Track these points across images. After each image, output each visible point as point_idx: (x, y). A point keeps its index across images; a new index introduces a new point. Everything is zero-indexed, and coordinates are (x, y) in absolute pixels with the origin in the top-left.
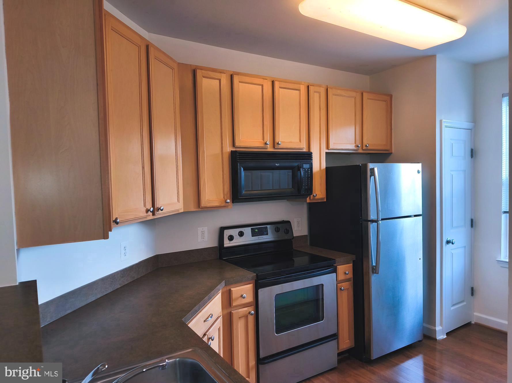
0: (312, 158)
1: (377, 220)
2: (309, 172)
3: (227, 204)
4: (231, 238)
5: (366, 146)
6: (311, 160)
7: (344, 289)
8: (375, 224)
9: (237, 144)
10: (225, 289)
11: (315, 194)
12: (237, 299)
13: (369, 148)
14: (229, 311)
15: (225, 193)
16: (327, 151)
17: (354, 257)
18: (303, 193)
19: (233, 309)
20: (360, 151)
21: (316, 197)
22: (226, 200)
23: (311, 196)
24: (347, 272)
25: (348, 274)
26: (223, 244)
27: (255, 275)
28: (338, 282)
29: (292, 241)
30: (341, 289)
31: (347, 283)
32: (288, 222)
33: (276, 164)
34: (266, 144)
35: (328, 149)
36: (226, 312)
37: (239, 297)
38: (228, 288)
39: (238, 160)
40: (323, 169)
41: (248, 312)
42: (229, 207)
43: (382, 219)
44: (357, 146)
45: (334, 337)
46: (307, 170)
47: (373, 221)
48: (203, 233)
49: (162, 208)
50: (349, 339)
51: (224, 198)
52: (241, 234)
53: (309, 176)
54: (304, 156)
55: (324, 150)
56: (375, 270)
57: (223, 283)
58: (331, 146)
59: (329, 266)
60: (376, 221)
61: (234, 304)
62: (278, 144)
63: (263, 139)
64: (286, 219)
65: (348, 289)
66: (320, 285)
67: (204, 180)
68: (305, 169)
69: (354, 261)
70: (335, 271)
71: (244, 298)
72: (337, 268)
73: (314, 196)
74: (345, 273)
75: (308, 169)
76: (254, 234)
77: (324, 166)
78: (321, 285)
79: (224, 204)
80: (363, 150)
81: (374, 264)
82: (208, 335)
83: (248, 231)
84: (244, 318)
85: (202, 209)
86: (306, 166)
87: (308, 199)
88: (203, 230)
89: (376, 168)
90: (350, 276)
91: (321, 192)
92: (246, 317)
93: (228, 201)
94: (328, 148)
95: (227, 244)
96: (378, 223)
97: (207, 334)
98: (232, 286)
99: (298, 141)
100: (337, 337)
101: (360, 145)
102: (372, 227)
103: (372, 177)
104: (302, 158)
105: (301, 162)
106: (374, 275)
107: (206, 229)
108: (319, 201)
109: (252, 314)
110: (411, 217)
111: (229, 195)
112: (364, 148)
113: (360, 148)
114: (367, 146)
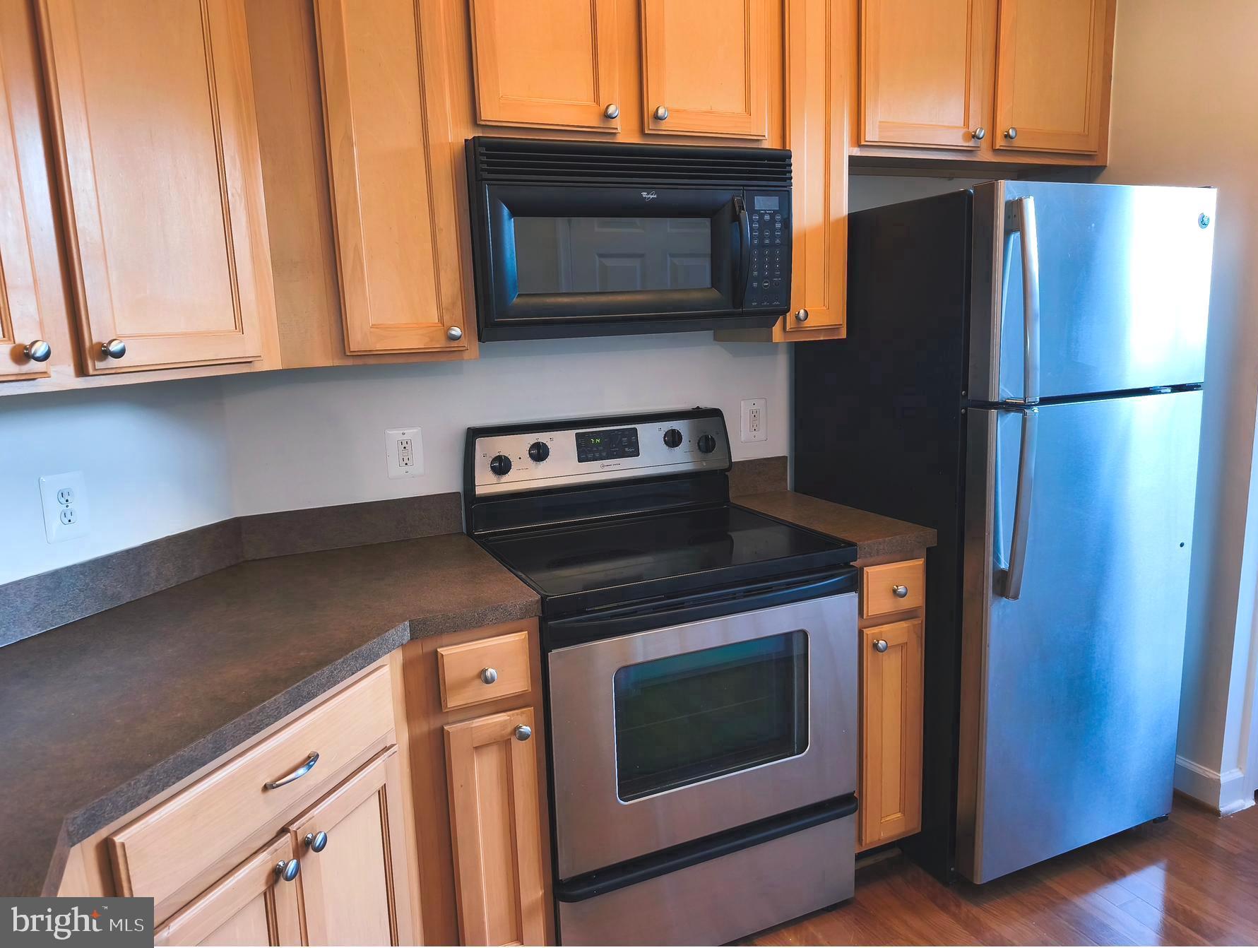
0: (791, 172)
1: (1025, 401)
2: (778, 225)
3: (455, 344)
4: (501, 466)
5: (1007, 136)
6: (785, 180)
7: (886, 648)
8: (1013, 418)
9: (489, 113)
10: (418, 650)
11: (802, 312)
12: (463, 684)
13: (1019, 143)
14: (435, 723)
15: (446, 300)
16: (857, 152)
17: (930, 535)
18: (755, 307)
19: (451, 719)
20: (985, 156)
21: (809, 323)
22: (449, 329)
23: (790, 317)
24: (901, 589)
25: (903, 596)
26: (473, 486)
27: (537, 601)
28: (865, 621)
29: (727, 476)
30: (875, 646)
31: (903, 625)
32: (716, 413)
33: (644, 194)
34: (607, 117)
35: (860, 146)
36: (424, 727)
37: (473, 679)
38: (428, 647)
39: (486, 175)
40: (838, 221)
41: (509, 729)
42: (466, 355)
43: (1044, 401)
44: (974, 136)
45: (847, 804)
46: (767, 217)
47: (1006, 407)
48: (405, 446)
49: (114, 347)
50: (902, 811)
51: (441, 320)
52: (539, 453)
53: (778, 241)
54: (756, 165)
55: (846, 150)
56: (1004, 584)
57: (402, 632)
58: (871, 134)
59: (830, 568)
60: (1020, 407)
61: (453, 702)
62: (657, 118)
63: (597, 99)
64: (706, 403)
65: (903, 646)
66: (795, 635)
67: (357, 250)
68: (761, 216)
69: (929, 550)
70: (854, 583)
71: (488, 681)
72: (865, 576)
73: (797, 317)
74: (895, 591)
75: (772, 215)
76: (586, 452)
77: (841, 208)
78: (801, 634)
79: (440, 343)
80: (996, 151)
81: (1004, 565)
82: (296, 832)
83: (563, 444)
84: (495, 748)
85: (359, 362)
86: (765, 203)
87: (777, 329)
88: (405, 437)
89: (1032, 198)
90: (915, 599)
91: (827, 304)
92: (504, 743)
93: (456, 331)
94: (857, 140)
95: (487, 484)
96: (1025, 414)
97: (293, 828)
98: (445, 639)
99: (739, 107)
100: (853, 806)
101: (981, 129)
102: (1003, 429)
103: (1014, 237)
104: (750, 172)
105: (743, 186)
106: (1002, 603)
107: (411, 433)
108: (822, 339)
109: (523, 737)
110: (1160, 393)
111: (458, 312)
112: (1000, 143)
113: (984, 144)
114: (1011, 138)
